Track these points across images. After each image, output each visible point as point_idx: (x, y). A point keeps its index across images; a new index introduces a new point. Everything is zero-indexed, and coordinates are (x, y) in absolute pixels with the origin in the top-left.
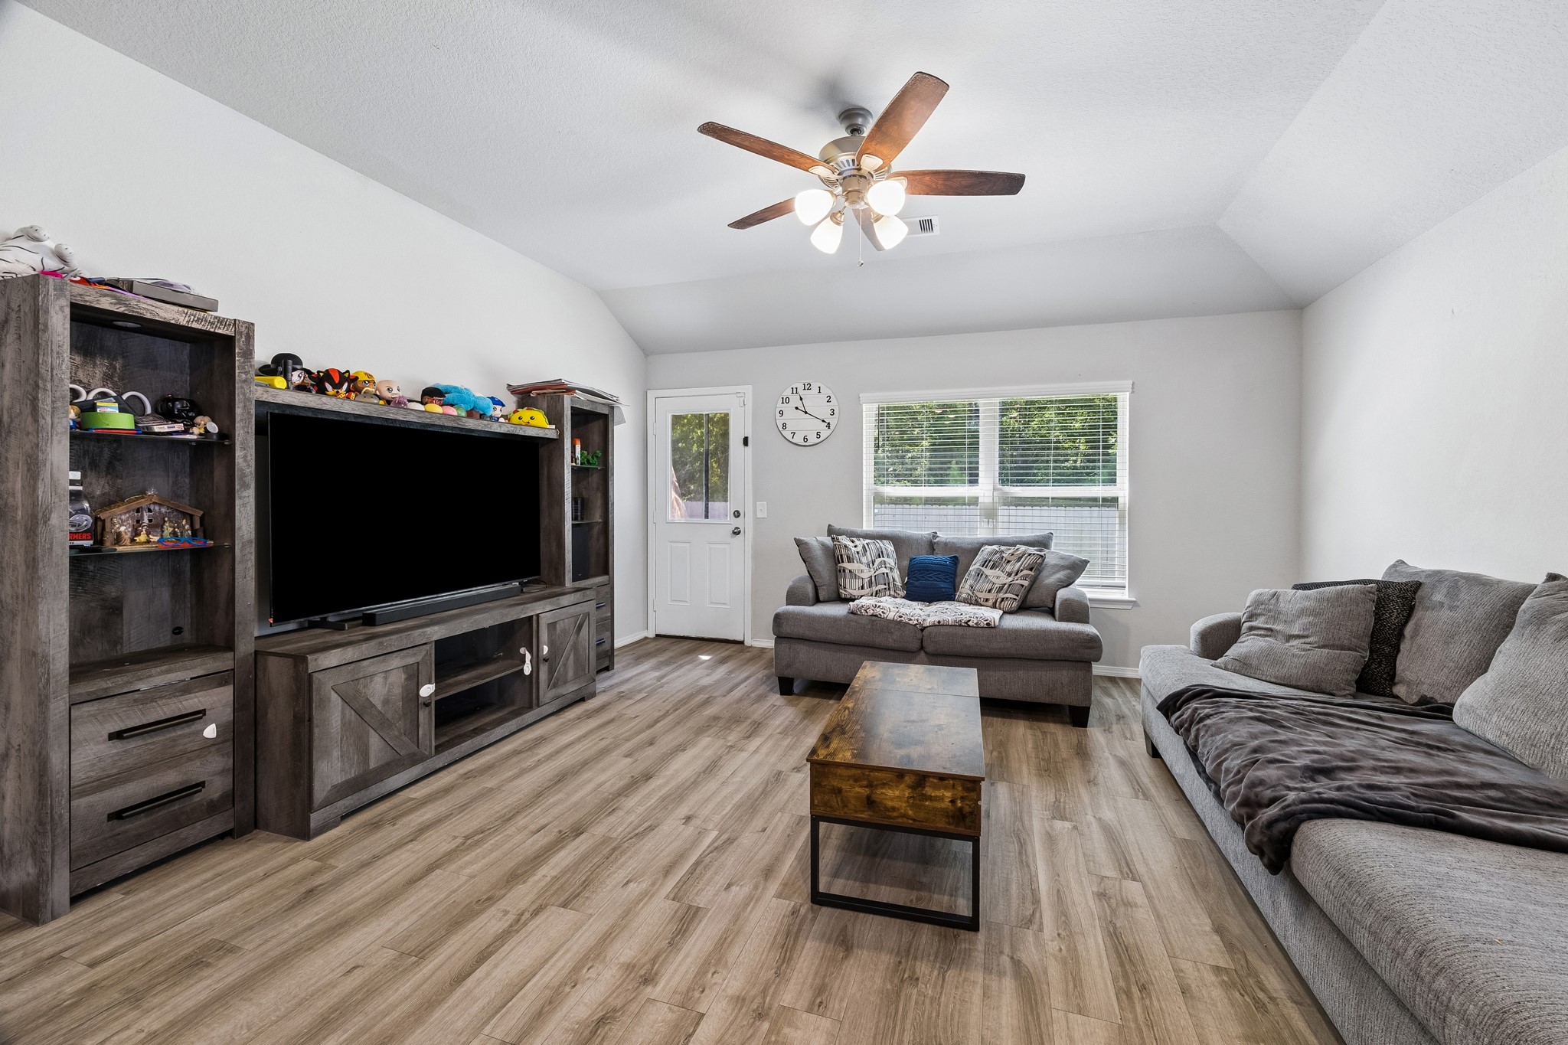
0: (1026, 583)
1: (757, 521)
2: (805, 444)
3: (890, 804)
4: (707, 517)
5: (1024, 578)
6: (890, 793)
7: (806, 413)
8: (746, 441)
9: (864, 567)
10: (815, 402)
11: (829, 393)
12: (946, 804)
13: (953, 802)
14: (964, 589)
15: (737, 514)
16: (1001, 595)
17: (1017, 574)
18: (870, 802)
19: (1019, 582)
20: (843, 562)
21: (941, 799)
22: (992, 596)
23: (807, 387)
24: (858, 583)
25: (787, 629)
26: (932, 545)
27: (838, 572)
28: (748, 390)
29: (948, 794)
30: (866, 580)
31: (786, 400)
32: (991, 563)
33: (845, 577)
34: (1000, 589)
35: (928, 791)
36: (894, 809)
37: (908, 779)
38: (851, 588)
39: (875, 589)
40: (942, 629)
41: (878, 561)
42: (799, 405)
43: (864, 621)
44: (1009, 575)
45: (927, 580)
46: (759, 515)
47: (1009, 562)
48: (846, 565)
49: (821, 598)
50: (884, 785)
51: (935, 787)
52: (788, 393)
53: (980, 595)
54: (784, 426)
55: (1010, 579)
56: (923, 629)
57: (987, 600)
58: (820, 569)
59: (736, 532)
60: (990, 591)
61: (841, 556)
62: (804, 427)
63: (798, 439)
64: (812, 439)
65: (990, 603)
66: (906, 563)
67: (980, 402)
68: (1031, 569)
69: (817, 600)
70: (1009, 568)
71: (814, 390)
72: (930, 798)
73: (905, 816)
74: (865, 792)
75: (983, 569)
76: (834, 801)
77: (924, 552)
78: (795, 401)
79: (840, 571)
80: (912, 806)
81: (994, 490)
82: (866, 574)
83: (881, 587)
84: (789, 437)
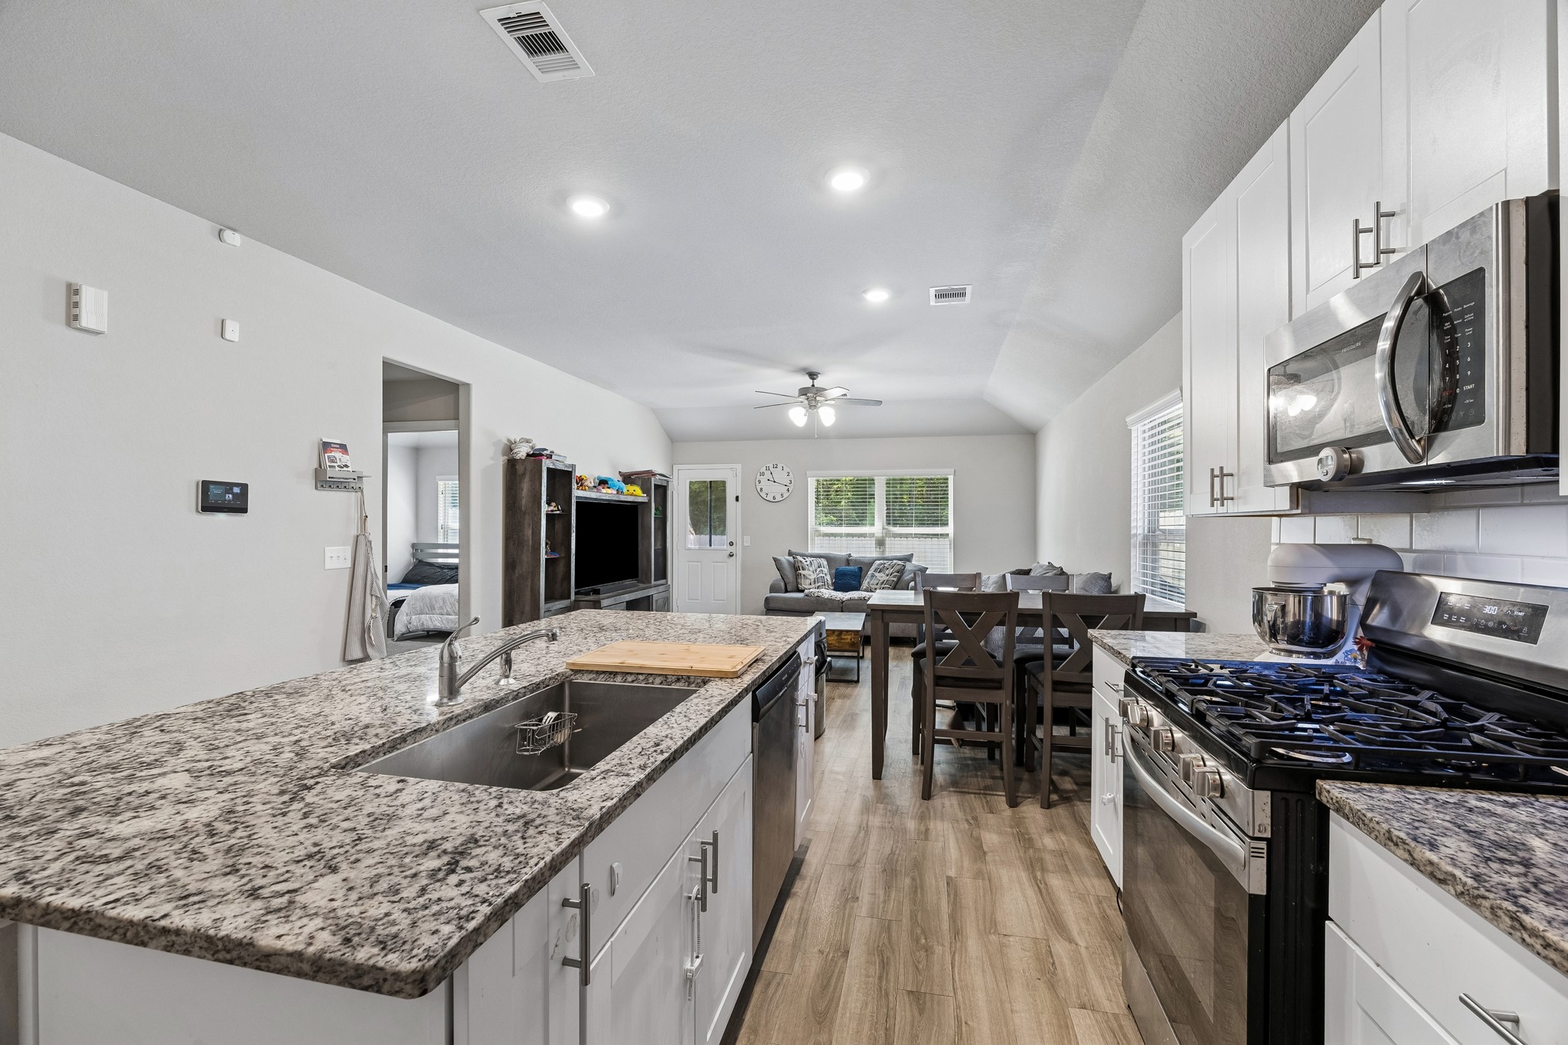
0: (895, 579)
1: (744, 548)
2: (774, 501)
4: (710, 545)
5: (894, 577)
7: (775, 482)
8: (737, 499)
9: (811, 573)
10: (779, 475)
11: (789, 470)
12: (849, 641)
14: (865, 585)
15: (731, 544)
16: (883, 585)
17: (891, 575)
19: (892, 578)
20: (799, 570)
21: (847, 639)
22: (879, 586)
23: (775, 466)
24: (808, 582)
25: (772, 605)
26: (848, 562)
27: (797, 576)
28: (739, 467)
29: (849, 637)
30: (812, 579)
31: (763, 474)
32: (879, 570)
33: (801, 578)
34: (883, 582)
35: (843, 636)
37: (836, 633)
38: (804, 584)
39: (817, 585)
40: (852, 602)
41: (819, 569)
42: (771, 477)
43: (812, 599)
44: (887, 575)
45: (845, 580)
46: (745, 544)
47: (887, 568)
48: (801, 572)
49: (789, 589)
51: (845, 635)
52: (763, 470)
53: (872, 586)
54: (761, 489)
55: (888, 578)
56: (843, 602)
57: (876, 588)
58: (788, 574)
59: (731, 555)
60: (878, 584)
61: (798, 566)
62: (774, 491)
63: (770, 498)
64: (779, 498)
66: (834, 571)
67: (875, 478)
68: (898, 572)
69: (786, 591)
70: (887, 572)
71: (780, 468)
72: (844, 639)
75: (875, 572)
77: (844, 564)
78: (768, 475)
80: (838, 642)
81: (883, 528)
82: (813, 577)
83: (820, 584)
84: (764, 496)
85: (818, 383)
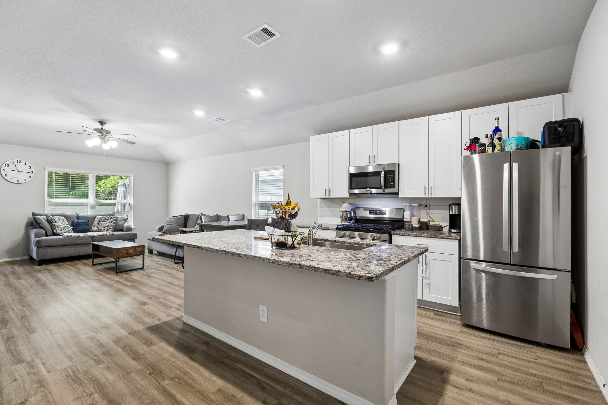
0: (115, 224)
2: (18, 183)
3: (131, 252)
5: (114, 223)
6: (131, 251)
7: (18, 171)
9: (61, 224)
10: (20, 167)
11: (30, 165)
13: (140, 250)
14: (95, 228)
16: (109, 228)
17: (111, 222)
18: (127, 253)
19: (113, 224)
20: (53, 223)
22: (106, 229)
23: (19, 162)
24: (60, 229)
25: (43, 244)
26: (78, 218)
27: (52, 227)
29: (140, 249)
30: (62, 228)
31: (8, 165)
32: (102, 221)
33: (56, 227)
34: (108, 226)
36: (131, 253)
38: (58, 231)
39: (65, 231)
41: (64, 222)
42: (15, 169)
44: (109, 223)
45: (81, 227)
47: (108, 220)
48: (55, 224)
49: (48, 235)
50: (129, 250)
51: (138, 248)
52: (9, 163)
53: (101, 229)
54: (6, 175)
55: (110, 224)
56: (92, 238)
57: (104, 230)
58: (46, 225)
60: (105, 227)
61: (52, 221)
62: (17, 176)
63: (14, 180)
64: (21, 181)
65: (106, 230)
66: (70, 223)
67: (89, 175)
68: (115, 221)
69: (47, 236)
70: (108, 221)
71: (23, 162)
72: (137, 250)
73: (133, 254)
74: (126, 252)
75: (100, 222)
76: (121, 254)
77: (75, 219)
78: (12, 166)
79: (53, 226)
81: (95, 200)
82: (62, 226)
83: (67, 230)
84: (9, 180)
85: (105, 127)
